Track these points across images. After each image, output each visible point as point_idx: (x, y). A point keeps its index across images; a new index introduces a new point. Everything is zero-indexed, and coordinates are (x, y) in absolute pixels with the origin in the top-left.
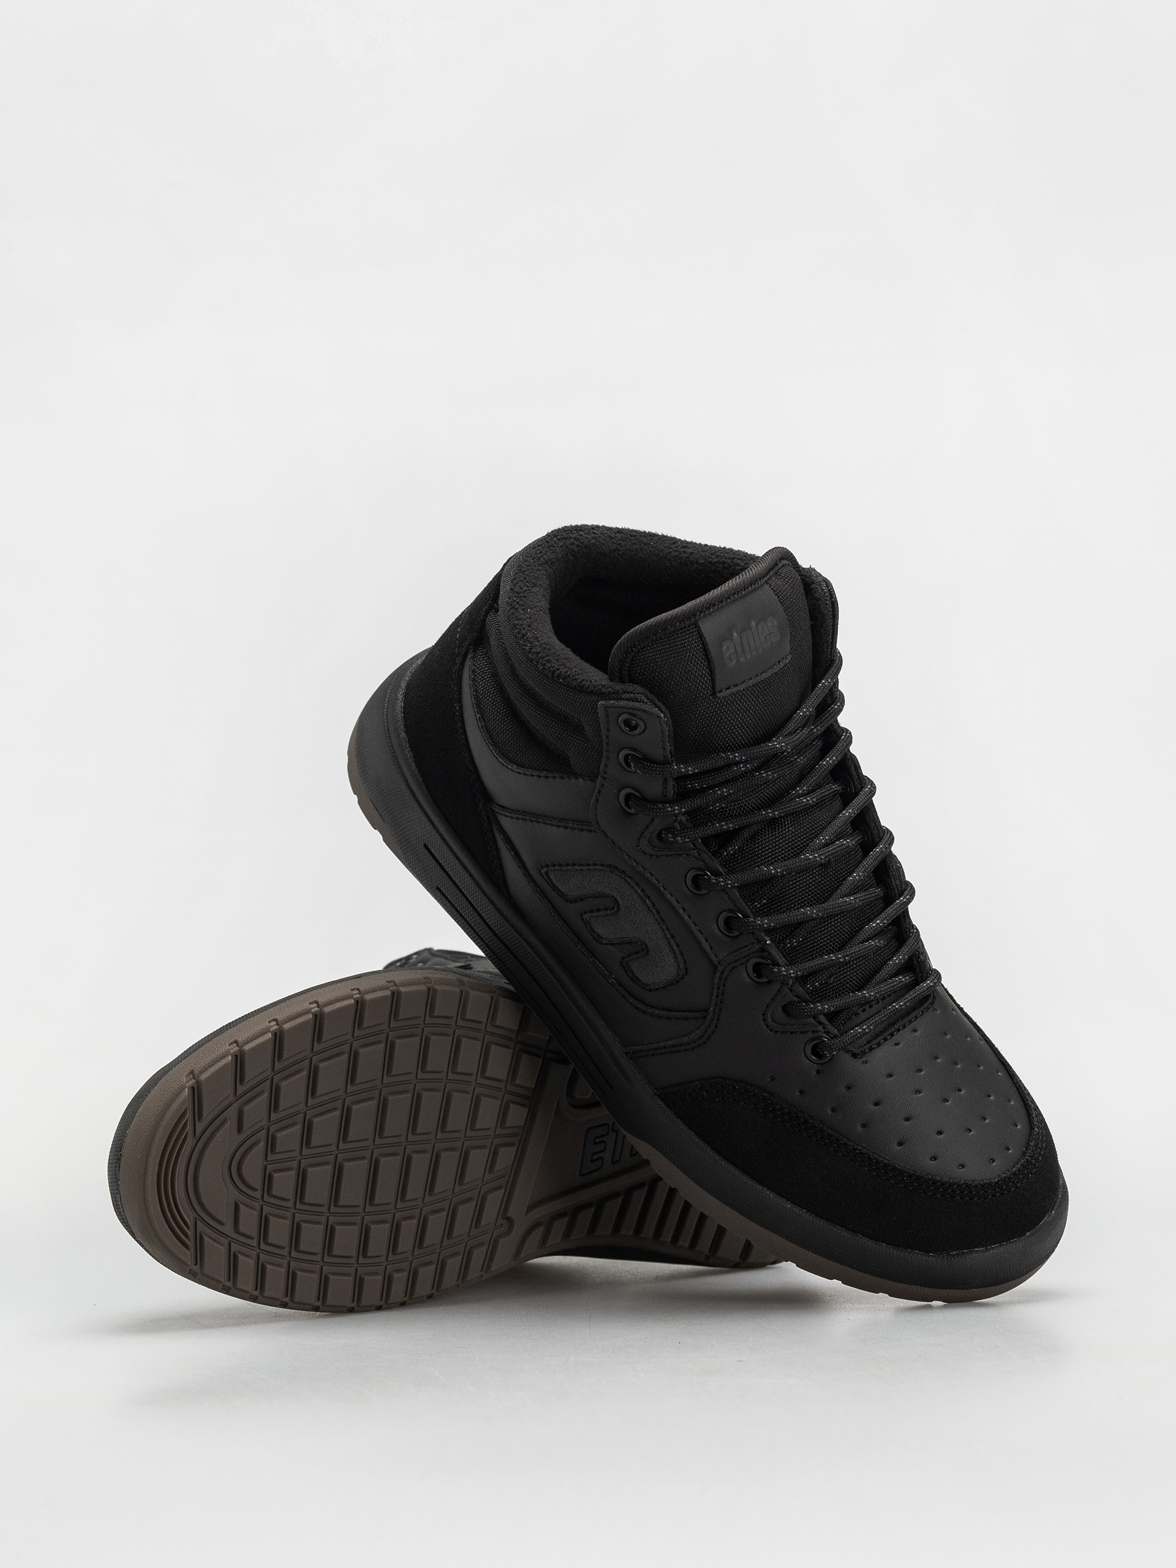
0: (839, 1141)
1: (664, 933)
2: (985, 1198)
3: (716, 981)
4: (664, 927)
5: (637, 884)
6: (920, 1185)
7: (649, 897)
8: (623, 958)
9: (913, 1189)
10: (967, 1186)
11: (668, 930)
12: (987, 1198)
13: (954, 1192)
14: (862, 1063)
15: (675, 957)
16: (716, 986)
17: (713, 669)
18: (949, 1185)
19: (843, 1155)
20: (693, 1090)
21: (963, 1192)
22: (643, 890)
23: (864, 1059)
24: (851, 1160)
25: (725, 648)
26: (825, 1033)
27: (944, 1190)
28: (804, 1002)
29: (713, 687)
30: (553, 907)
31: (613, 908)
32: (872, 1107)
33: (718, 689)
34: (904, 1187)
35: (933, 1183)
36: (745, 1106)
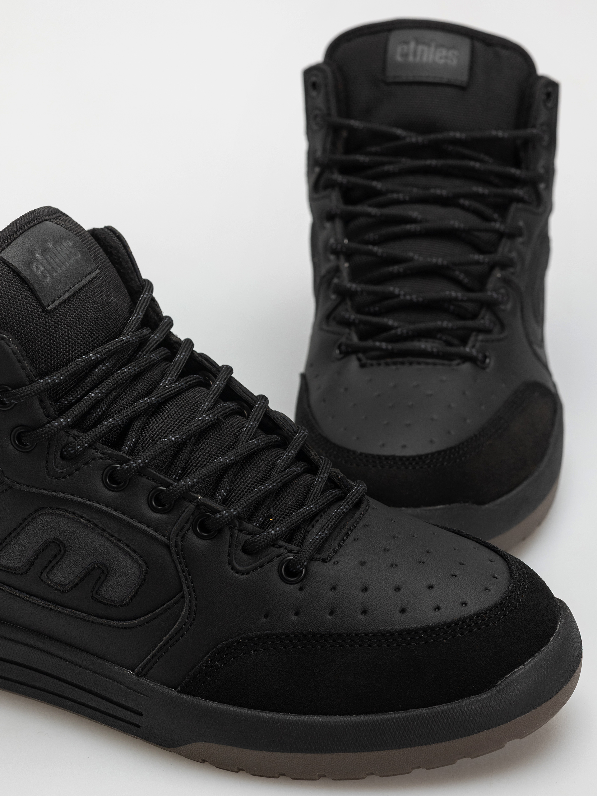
0: (349, 636)
1: (110, 541)
2: (498, 621)
3: (175, 557)
4: (108, 536)
5: (66, 511)
6: (439, 635)
7: (81, 517)
8: (92, 592)
9: (434, 641)
10: (478, 617)
11: (113, 536)
12: (500, 619)
13: (470, 626)
14: (334, 563)
15: (132, 557)
16: (177, 562)
17: (32, 287)
18: (463, 623)
19: (359, 646)
20: (206, 667)
21: (477, 623)
22: (74, 513)
23: (334, 560)
24: (369, 646)
25: (34, 267)
26: (288, 552)
27: (460, 629)
28: (258, 535)
29: (42, 305)
30: (14, 588)
31: (60, 551)
32: (361, 594)
33: (45, 304)
34: (425, 643)
35: (448, 627)
36: (256, 652)
